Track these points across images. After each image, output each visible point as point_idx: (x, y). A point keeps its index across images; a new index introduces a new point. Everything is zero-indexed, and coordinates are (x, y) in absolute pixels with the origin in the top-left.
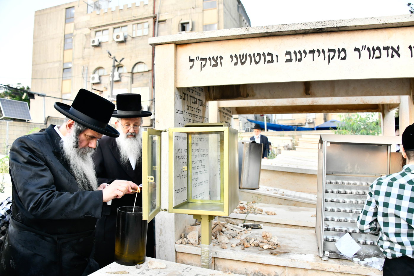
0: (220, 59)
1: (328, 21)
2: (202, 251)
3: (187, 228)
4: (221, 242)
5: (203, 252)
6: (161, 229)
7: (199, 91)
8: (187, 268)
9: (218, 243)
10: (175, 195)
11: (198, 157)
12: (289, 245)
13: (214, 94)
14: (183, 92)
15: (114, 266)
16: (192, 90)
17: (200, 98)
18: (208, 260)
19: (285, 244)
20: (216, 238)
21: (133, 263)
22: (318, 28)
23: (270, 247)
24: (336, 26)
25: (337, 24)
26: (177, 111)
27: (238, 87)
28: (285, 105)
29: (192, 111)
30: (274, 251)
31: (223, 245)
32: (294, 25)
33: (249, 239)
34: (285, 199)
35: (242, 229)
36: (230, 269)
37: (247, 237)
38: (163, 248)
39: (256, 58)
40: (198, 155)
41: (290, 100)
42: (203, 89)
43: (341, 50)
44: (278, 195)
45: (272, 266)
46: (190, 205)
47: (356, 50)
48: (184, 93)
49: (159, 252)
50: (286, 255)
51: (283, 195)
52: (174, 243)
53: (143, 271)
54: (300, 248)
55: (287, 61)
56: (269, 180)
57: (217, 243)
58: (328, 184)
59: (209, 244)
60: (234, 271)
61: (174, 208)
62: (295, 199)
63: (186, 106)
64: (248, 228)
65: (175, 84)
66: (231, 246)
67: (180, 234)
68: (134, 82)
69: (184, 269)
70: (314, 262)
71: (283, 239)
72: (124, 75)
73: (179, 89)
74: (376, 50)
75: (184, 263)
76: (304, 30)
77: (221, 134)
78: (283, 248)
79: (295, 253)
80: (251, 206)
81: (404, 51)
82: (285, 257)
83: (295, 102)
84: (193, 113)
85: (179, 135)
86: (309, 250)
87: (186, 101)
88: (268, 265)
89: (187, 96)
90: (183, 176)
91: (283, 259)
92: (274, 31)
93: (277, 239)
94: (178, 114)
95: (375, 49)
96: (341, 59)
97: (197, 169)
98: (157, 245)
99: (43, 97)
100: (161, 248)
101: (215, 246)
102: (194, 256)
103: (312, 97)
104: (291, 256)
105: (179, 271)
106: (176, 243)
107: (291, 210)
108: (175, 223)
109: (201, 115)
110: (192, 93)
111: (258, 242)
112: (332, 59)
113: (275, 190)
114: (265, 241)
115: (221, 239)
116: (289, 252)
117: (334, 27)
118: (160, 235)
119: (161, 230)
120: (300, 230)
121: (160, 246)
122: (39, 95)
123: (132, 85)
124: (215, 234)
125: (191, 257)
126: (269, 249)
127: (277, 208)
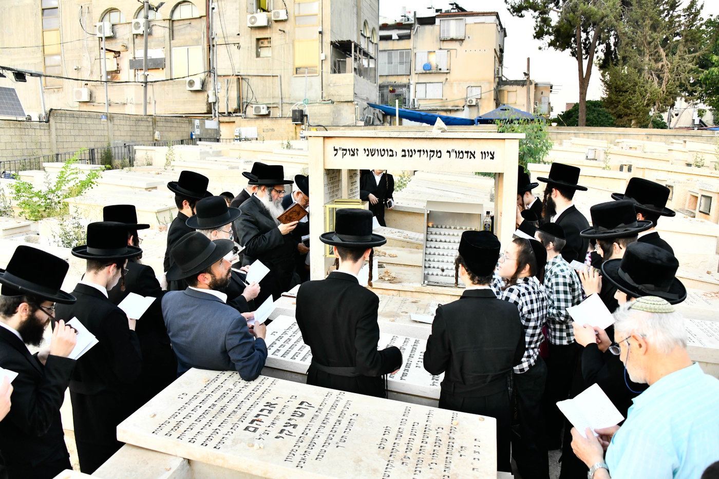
0: (356, 151)
12: (403, 278)
19: (400, 277)
22: (424, 137)
23: (390, 279)
24: (435, 137)
26: (325, 186)
30: (392, 281)
34: (408, 242)
39: (382, 152)
43: (438, 151)
44: (402, 238)
45: (390, 290)
47: (448, 152)
50: (400, 283)
51: (406, 238)
54: (410, 279)
55: (403, 156)
61: (329, 254)
62: (418, 242)
63: (329, 178)
65: (323, 167)
68: (175, 37)
70: (417, 287)
71: (399, 274)
72: (157, 23)
73: (325, 170)
74: (460, 153)
76: (414, 137)
78: (399, 279)
79: (406, 283)
81: (478, 155)
82: (399, 285)
84: (333, 181)
86: (416, 281)
87: (329, 175)
88: (388, 290)
89: (329, 171)
92: (395, 137)
93: (395, 274)
96: (438, 157)
99: (39, 78)
104: (403, 284)
107: (411, 252)
109: (338, 179)
111: (381, 276)
112: (432, 157)
113: (399, 232)
114: (386, 275)
116: (402, 281)
120: (410, 268)
122: (32, 75)
123: (172, 42)
126: (389, 280)
127: (400, 250)
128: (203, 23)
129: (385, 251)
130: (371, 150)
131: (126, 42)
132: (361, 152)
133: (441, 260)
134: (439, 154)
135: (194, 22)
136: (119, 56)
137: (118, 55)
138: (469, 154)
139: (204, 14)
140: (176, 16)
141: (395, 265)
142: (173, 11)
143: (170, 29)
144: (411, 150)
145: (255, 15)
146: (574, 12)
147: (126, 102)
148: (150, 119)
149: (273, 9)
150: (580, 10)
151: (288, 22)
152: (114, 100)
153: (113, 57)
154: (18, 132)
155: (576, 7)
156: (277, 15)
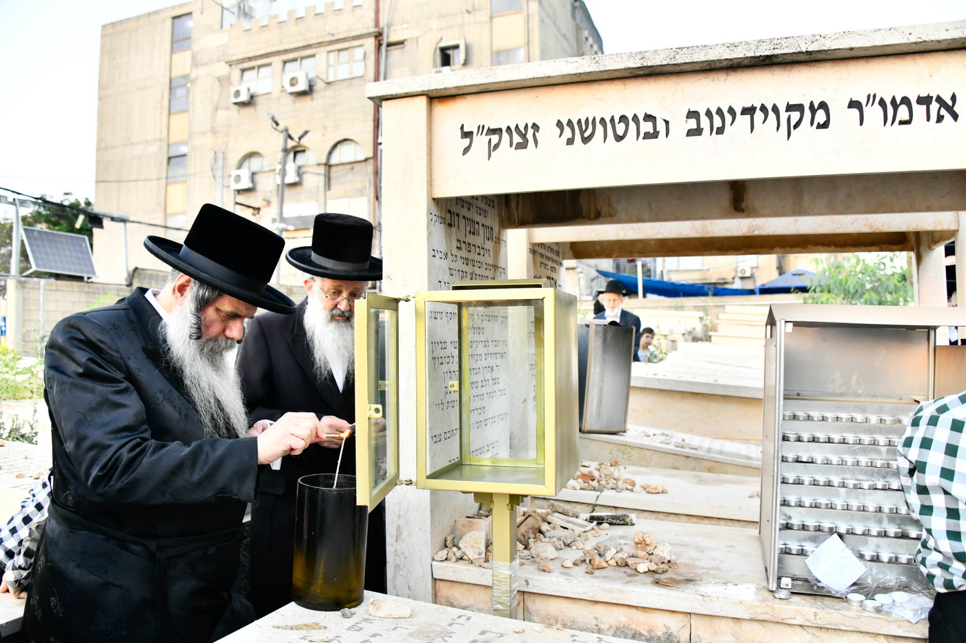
0: (533, 131)
1: (787, 38)
2: (495, 578)
3: (459, 524)
4: (538, 556)
5: (497, 580)
6: (399, 526)
7: (483, 205)
8: (460, 617)
9: (533, 559)
10: (431, 447)
11: (483, 359)
12: (697, 563)
13: (520, 211)
14: (448, 208)
15: (291, 612)
16: (469, 203)
17: (488, 222)
18: (508, 599)
19: (687, 561)
20: (526, 547)
21: (336, 604)
22: (763, 54)
23: (653, 567)
24: (804, 51)
25: (807, 45)
26: (433, 253)
27: (575, 194)
28: (686, 237)
29: (469, 251)
30: (663, 577)
31: (543, 563)
32: (705, 48)
33: (605, 549)
34: (686, 456)
35: (587, 526)
36: (560, 619)
37: (600, 545)
38: (405, 570)
39: (618, 127)
40: (483, 356)
41: (698, 224)
42: (492, 201)
43: (816, 106)
44: (671, 447)
45: (658, 611)
46: (466, 470)
47: (854, 104)
48: (449, 212)
49: (394, 579)
50: (690, 586)
51: (683, 447)
52: (430, 560)
53: (357, 623)
54: (722, 569)
55: (690, 133)
56: (650, 412)
57: (530, 557)
58: (789, 420)
59: (511, 561)
60: (569, 624)
61: (428, 477)
62: (712, 455)
63: (455, 240)
64: (601, 524)
65: (428, 189)
66: (563, 566)
67: (444, 538)
68: (333, 187)
69: (454, 619)
70: (755, 603)
71: (683, 549)
72: (310, 170)
73: (437, 201)
74: (900, 104)
75: (452, 605)
76: (730, 60)
77: (537, 304)
78: (683, 570)
79: (710, 583)
80: (606, 473)
82: (687, 591)
83: (709, 230)
84: (471, 256)
85: (439, 308)
86: (744, 575)
87: (454, 229)
88: (650, 610)
89: (456, 218)
90: (448, 402)
91: (683, 595)
92: (660, 64)
93: (669, 550)
94: (437, 260)
95: (898, 102)
96: (817, 128)
97: (482, 386)
98: (391, 564)
99: (122, 224)
100: (400, 569)
101: (525, 567)
102: (476, 588)
103: (749, 217)
104: (703, 589)
105: (442, 624)
106: (433, 559)
107: (701, 481)
108: (432, 511)
109: (490, 261)
110: (469, 210)
111: (624, 557)
112: (796, 126)
113: (663, 434)
114: (642, 553)
115: (538, 550)
116: (698, 579)
117: (800, 53)
118: (397, 541)
119: (399, 529)
120: (722, 529)
121: (397, 566)
122: (113, 219)
123: (329, 193)
124: (524, 537)
125: (469, 591)
126: (650, 572)
127: (671, 476)
128: (370, 168)
129: (632, 477)
130: (579, 121)
131: (268, 196)
132: (548, 131)
133: (823, 501)
134: (821, 116)
135: (357, 167)
136: (258, 213)
137: (256, 212)
138: (934, 106)
139: (370, 154)
140: (334, 161)
141: (661, 516)
142: (330, 153)
143: (325, 176)
144: (719, 112)
153: (250, 214)
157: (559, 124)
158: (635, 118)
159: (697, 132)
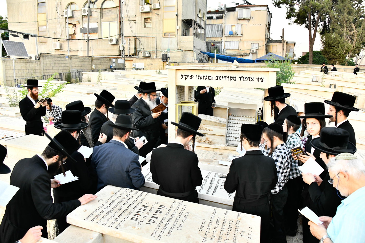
0: (193, 76)
19: (214, 141)
23: (209, 142)
26: (176, 94)
37: (201, 139)
39: (206, 77)
43: (234, 77)
45: (209, 148)
47: (240, 77)
48: (178, 86)
50: (214, 145)
51: (218, 121)
54: (219, 142)
62: (224, 123)
63: (179, 90)
65: (176, 84)
68: (103, 17)
70: (223, 147)
72: (94, 10)
79: (217, 144)
81: (255, 79)
84: (180, 92)
86: (222, 143)
91: (212, 146)
92: (212, 69)
93: (211, 140)
95: (246, 78)
99: (35, 38)
104: (215, 145)
107: (220, 128)
111: (204, 141)
112: (231, 80)
113: (214, 118)
114: (207, 140)
120: (219, 137)
122: (32, 36)
123: (102, 19)
127: (214, 127)
128: (117, 10)
129: (207, 128)
130: (200, 76)
131: (79, 20)
132: (195, 77)
133: (235, 133)
134: (235, 79)
135: (113, 10)
137: (74, 26)
138: (251, 79)
140: (104, 7)
141: (212, 135)
142: (102, 4)
143: (101, 13)
144: (221, 77)
145: (144, 6)
146: (307, 5)
147: (78, 50)
148: (90, 58)
149: (153, 3)
150: (310, 4)
151: (160, 10)
152: (72, 48)
153: (72, 27)
154: (24, 65)
155: (308, 2)
156: (154, 6)
157: (197, 76)
158: (208, 76)
159: (217, 79)
